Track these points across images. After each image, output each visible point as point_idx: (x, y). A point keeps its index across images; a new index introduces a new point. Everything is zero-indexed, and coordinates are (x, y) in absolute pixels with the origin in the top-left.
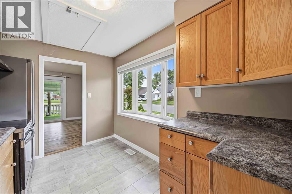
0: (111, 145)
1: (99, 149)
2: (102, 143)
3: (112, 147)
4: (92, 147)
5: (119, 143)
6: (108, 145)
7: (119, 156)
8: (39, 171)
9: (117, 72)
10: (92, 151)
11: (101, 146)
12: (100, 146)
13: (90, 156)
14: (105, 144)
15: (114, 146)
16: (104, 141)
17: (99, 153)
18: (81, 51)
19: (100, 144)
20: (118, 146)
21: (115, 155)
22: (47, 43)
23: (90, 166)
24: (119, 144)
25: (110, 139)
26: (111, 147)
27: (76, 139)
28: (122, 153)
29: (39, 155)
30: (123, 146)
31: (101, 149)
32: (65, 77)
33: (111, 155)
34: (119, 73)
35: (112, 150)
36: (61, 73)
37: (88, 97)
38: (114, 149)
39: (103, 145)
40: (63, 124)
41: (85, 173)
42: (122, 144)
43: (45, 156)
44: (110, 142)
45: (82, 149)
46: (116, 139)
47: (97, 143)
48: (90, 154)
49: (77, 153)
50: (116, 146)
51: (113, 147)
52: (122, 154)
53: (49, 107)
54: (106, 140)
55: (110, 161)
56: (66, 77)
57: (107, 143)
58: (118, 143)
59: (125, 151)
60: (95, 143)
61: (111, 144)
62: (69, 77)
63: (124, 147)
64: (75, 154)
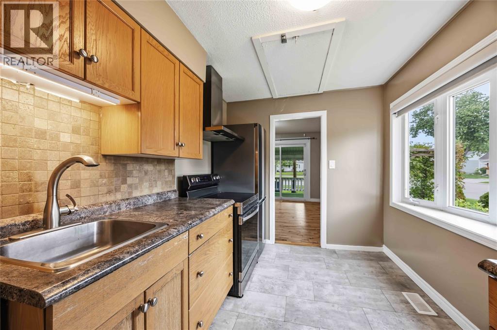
0: (372, 267)
1: (346, 265)
2: (355, 255)
3: (372, 272)
4: (335, 255)
5: (393, 269)
6: (364, 263)
7: (382, 296)
8: (264, 259)
9: (391, 113)
10: (332, 262)
11: (351, 261)
12: (349, 258)
13: (327, 269)
14: (358, 259)
15: (378, 270)
16: (359, 251)
17: (344, 272)
18: (319, 92)
19: (351, 256)
20: (387, 274)
21: (375, 290)
22: (277, 97)
23: (321, 286)
24: (393, 273)
25: (373, 252)
26: (371, 269)
27: (314, 234)
28: (393, 295)
29: (269, 239)
30: (402, 280)
31: (349, 264)
32: (309, 139)
33: (365, 286)
34: (397, 115)
35: (370, 276)
36: (304, 133)
37: (330, 168)
38: (375, 277)
39: (354, 259)
40: (306, 206)
41: (311, 293)
42: (400, 276)
43: (275, 243)
44: (371, 260)
45: (319, 252)
46: (387, 259)
47: (345, 251)
48: (328, 266)
49: (310, 256)
50: (383, 273)
51: (375, 272)
52: (393, 298)
53: (294, 181)
54: (364, 252)
55: (360, 297)
56: (311, 139)
57: (365, 259)
58: (390, 268)
59: (404, 293)
60: (340, 251)
61: (373, 264)
62: (314, 138)
63: (403, 285)
64: (307, 255)
